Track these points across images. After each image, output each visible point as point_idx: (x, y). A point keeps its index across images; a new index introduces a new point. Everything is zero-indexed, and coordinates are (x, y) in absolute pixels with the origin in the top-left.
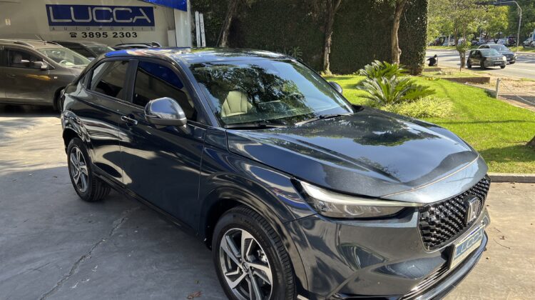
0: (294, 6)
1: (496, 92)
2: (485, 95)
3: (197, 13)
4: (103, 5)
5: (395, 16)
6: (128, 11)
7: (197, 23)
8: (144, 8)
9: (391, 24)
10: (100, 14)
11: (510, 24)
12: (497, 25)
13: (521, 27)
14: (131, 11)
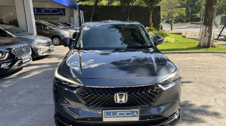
0: (115, 8)
1: (186, 36)
2: (182, 37)
3: (81, 11)
4: (47, 7)
5: (151, 12)
6: (56, 10)
7: (81, 14)
8: (61, 9)
9: (149, 14)
10: (46, 11)
11: (186, 15)
12: (182, 15)
13: (190, 15)
14: (57, 10)
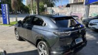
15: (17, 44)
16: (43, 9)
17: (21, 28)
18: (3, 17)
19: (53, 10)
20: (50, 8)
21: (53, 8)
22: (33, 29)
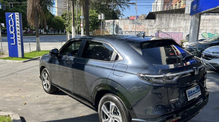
15: (47, 103)
16: (97, 24)
17: (56, 67)
18: (10, 41)
19: (117, 26)
20: (111, 21)
21: (117, 21)
22: (86, 67)
